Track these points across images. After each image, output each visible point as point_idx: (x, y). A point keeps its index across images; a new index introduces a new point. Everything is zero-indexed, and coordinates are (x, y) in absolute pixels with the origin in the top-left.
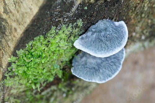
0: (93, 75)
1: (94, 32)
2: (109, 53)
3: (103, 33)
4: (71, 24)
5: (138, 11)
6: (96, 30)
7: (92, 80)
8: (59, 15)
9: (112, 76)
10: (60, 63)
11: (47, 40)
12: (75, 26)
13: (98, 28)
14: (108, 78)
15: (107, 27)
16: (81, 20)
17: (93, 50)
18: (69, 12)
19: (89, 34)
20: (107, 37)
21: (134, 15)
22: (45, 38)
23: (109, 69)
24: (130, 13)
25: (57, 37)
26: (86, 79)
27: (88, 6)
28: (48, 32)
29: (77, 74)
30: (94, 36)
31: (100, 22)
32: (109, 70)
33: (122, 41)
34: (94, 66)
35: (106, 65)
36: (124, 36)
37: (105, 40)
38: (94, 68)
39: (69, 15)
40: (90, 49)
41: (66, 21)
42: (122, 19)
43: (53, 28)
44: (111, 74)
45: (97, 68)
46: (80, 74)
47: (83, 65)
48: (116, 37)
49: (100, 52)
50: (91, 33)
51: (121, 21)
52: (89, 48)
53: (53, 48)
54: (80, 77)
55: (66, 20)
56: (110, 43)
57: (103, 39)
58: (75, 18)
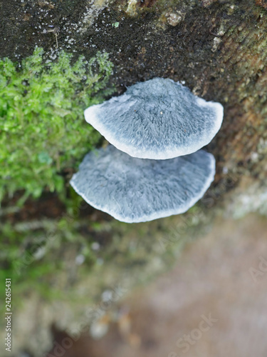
0: (108, 196)
1: (135, 97)
2: (147, 149)
3: (152, 105)
4: (84, 58)
5: (262, 93)
6: (140, 94)
7: (102, 206)
8: (51, 19)
9: (150, 213)
10: (57, 156)
11: (23, 78)
12: (92, 66)
13: (146, 91)
14: (139, 215)
15: (166, 95)
16: (106, 55)
17: (113, 130)
18: (77, 23)
19: (124, 98)
20: (156, 114)
21: (251, 100)
22: (19, 70)
23: (151, 197)
24: (240, 89)
25: (46, 77)
26: (91, 201)
27: (122, 21)
28: (27, 58)
29: (78, 185)
30: (132, 104)
31: (157, 80)
32: (148, 198)
33: (189, 134)
34: (120, 179)
35: (147, 185)
36: (200, 130)
37: (149, 118)
38: (117, 183)
39: (78, 31)
40: (108, 127)
41: (71, 45)
42: (221, 100)
43: (39, 50)
44: (151, 209)
45: (124, 185)
46: (82, 187)
47: (98, 170)
48: (178, 122)
49: (126, 140)
50: (129, 97)
51: (215, 101)
52: (107, 124)
53: (34, 103)
54: (80, 191)
55: (70, 41)
56: (157, 129)
57: (147, 115)
58: (93, 46)
